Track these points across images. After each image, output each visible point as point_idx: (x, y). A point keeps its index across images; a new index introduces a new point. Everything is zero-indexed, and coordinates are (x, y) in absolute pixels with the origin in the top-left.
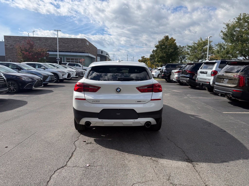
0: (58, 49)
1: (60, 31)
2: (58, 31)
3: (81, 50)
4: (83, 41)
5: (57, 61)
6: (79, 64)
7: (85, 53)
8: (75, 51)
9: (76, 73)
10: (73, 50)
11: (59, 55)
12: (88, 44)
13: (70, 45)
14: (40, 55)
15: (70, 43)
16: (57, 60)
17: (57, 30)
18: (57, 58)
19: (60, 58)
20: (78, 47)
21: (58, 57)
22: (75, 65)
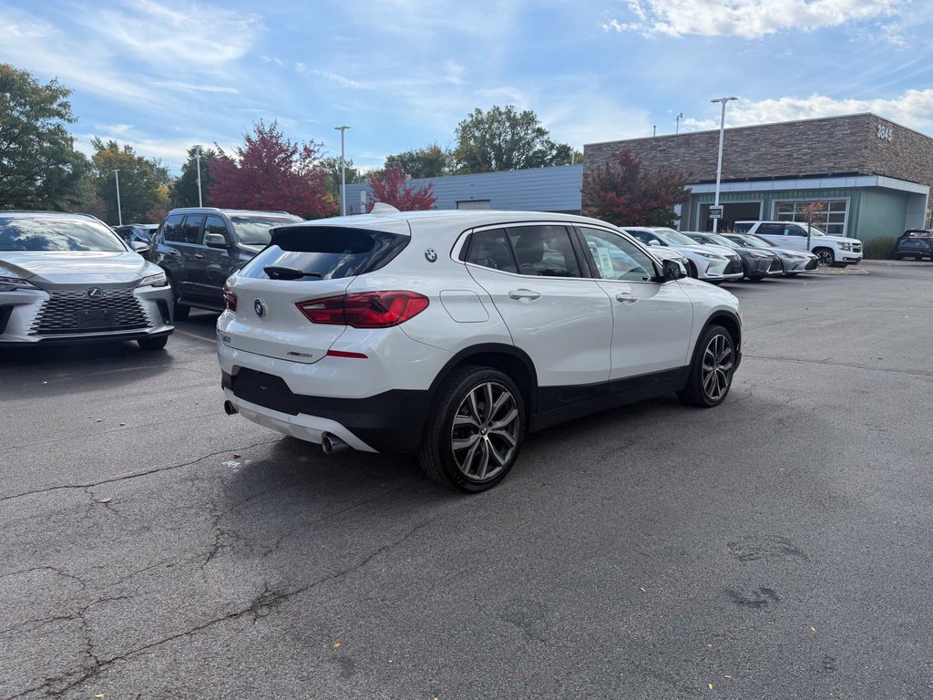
0: (719, 171)
1: (733, 99)
2: (724, 101)
3: (844, 165)
4: (863, 124)
5: (711, 216)
6: (804, 226)
7: (862, 175)
8: (817, 173)
9: (728, 261)
10: (808, 169)
11: (721, 194)
12: (884, 133)
13: (799, 150)
14: (655, 200)
15: (802, 139)
16: (711, 214)
17: (722, 100)
18: (711, 207)
19: (722, 207)
20: (833, 154)
21: (717, 202)
22: (787, 231)
